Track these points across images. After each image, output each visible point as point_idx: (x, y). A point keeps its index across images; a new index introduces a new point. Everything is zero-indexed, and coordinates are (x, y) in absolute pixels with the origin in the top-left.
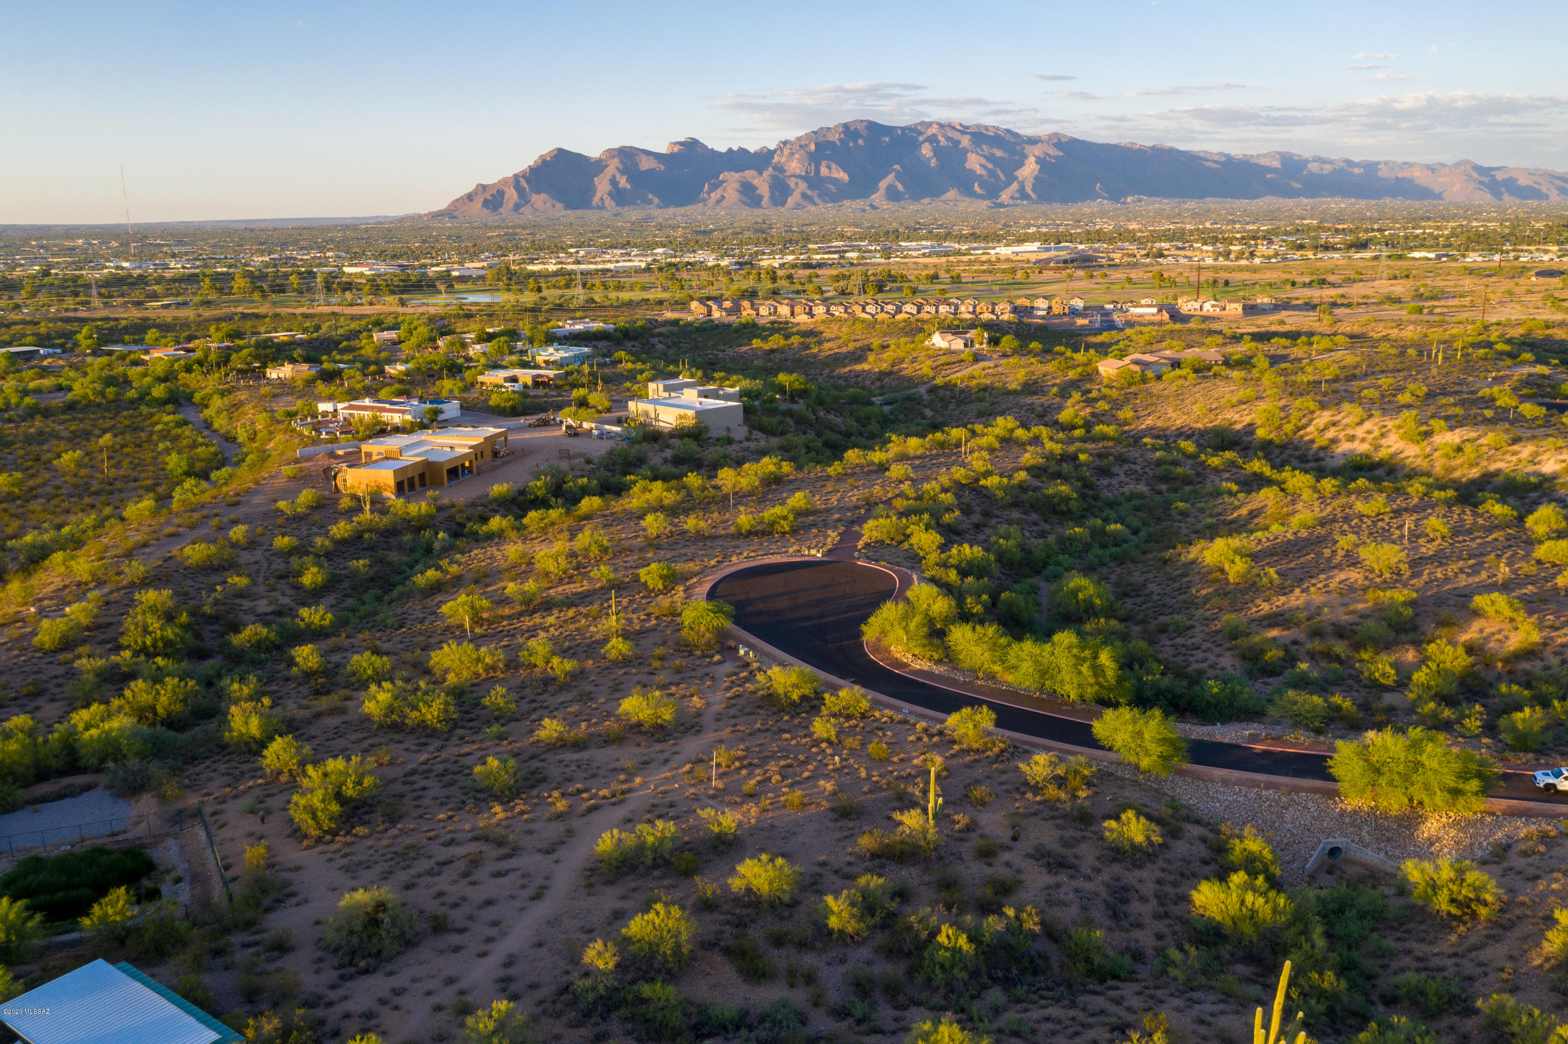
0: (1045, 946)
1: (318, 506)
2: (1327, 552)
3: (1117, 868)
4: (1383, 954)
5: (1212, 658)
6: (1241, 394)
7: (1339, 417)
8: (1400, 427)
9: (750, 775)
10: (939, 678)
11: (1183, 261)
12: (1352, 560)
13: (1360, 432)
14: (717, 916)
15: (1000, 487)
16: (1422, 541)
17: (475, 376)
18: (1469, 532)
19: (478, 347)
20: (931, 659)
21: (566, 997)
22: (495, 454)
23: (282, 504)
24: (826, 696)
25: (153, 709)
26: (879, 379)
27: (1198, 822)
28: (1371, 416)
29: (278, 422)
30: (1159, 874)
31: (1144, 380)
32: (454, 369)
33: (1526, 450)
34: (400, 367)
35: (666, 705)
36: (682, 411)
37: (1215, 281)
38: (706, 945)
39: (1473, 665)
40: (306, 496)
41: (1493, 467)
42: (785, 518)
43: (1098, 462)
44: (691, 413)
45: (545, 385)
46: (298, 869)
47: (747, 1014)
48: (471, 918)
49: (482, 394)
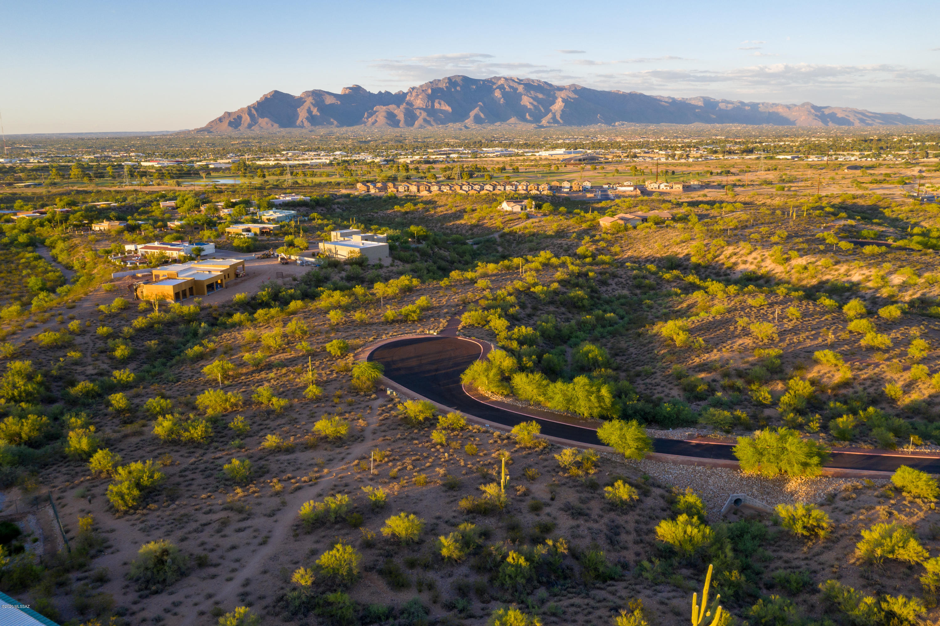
0: (570, 562)
1: (125, 308)
2: (732, 328)
3: (612, 515)
4: (766, 560)
5: (667, 391)
6: (682, 237)
7: (738, 250)
8: (772, 255)
9: (394, 466)
10: (508, 405)
11: (648, 160)
12: (746, 332)
13: (750, 258)
14: (374, 551)
15: (542, 292)
16: (785, 321)
17: (224, 229)
18: (812, 315)
19: (226, 211)
20: (502, 394)
21: (281, 603)
22: (237, 275)
23: (102, 307)
24: (440, 417)
25: (19, 435)
26: (471, 229)
27: (659, 486)
28: (756, 249)
29: (100, 257)
30: (637, 517)
31: (626, 229)
32: (211, 224)
33: (843, 268)
34: (177, 223)
35: (342, 425)
36: (352, 249)
37: (667, 172)
38: (368, 569)
39: (815, 392)
40: (117, 302)
41: (825, 278)
42: (414, 312)
43: (600, 277)
44: (357, 250)
45: (268, 233)
46: (113, 531)
47: (393, 609)
48: (222, 557)
49: (228, 239)
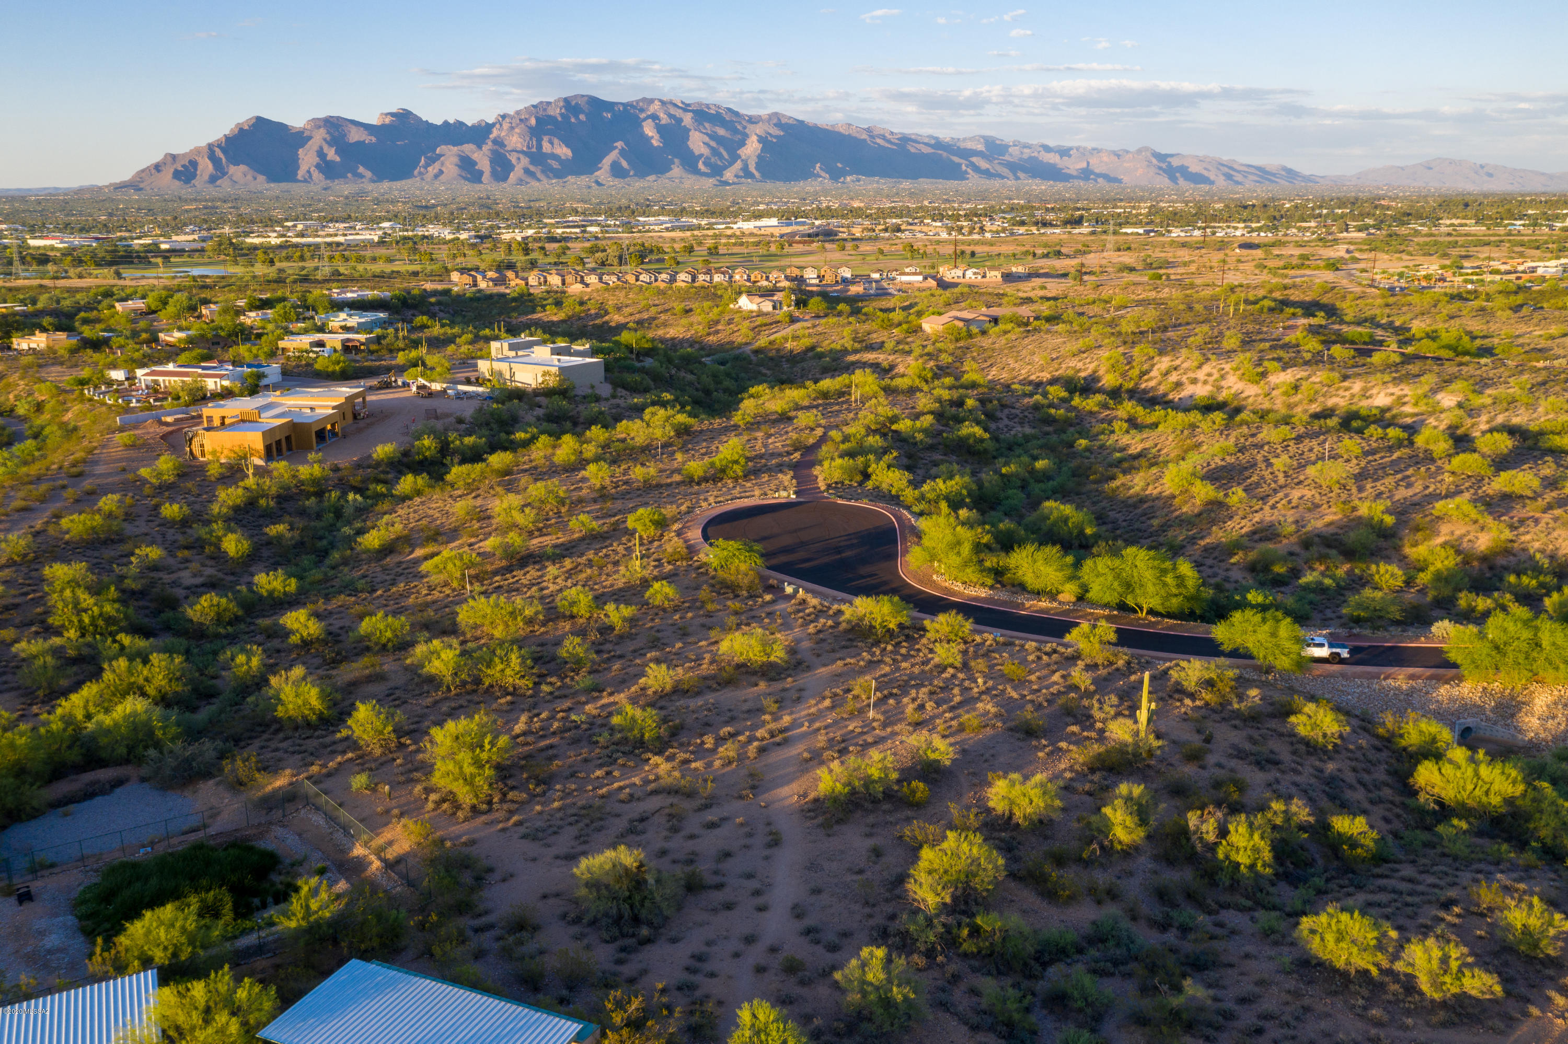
1: (181, 474)
3: (1314, 761)
6: (1080, 343)
7: (1178, 362)
9: (901, 704)
11: (919, 235)
15: (915, 430)
16: (1340, 461)
17: (273, 343)
19: (253, 314)
20: (984, 586)
22: (355, 416)
23: (141, 473)
28: (1208, 359)
31: (970, 336)
33: (1357, 386)
34: (177, 335)
36: (542, 370)
37: (962, 253)
40: (166, 464)
42: (736, 462)
43: (984, 407)
44: (554, 370)
45: (358, 349)
46: (472, 842)
48: (718, 872)
